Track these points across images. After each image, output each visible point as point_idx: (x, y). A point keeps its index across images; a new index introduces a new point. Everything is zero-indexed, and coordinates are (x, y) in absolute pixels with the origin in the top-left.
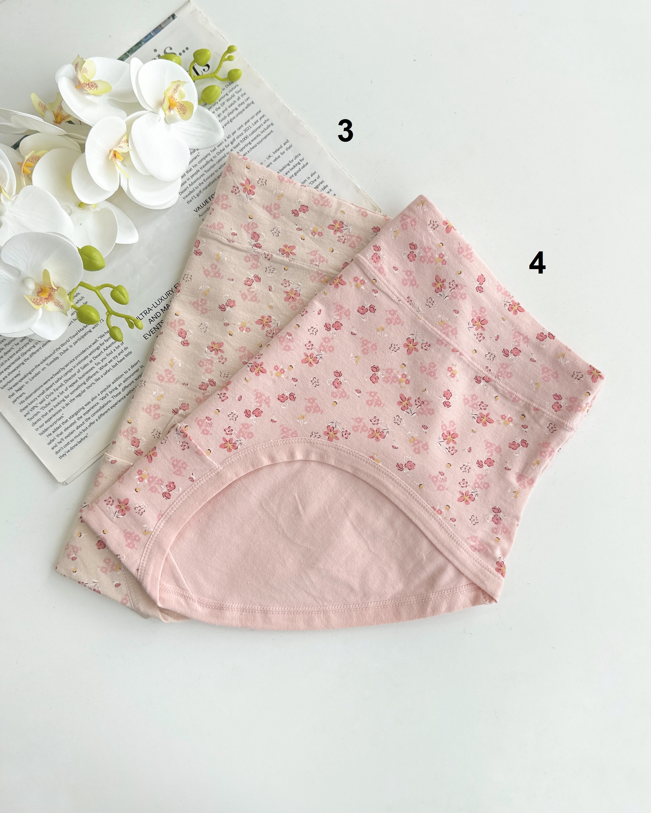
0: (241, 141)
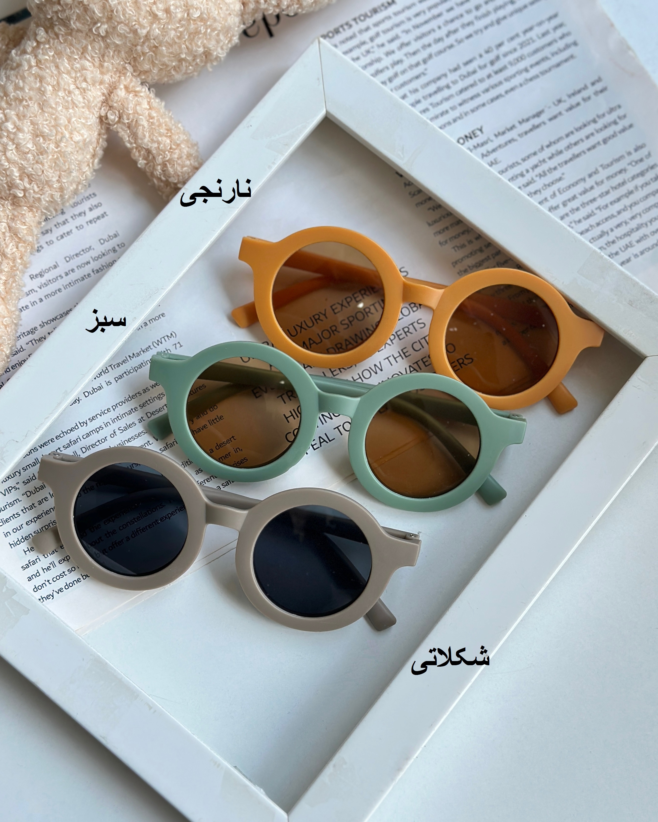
0: (511, 64)
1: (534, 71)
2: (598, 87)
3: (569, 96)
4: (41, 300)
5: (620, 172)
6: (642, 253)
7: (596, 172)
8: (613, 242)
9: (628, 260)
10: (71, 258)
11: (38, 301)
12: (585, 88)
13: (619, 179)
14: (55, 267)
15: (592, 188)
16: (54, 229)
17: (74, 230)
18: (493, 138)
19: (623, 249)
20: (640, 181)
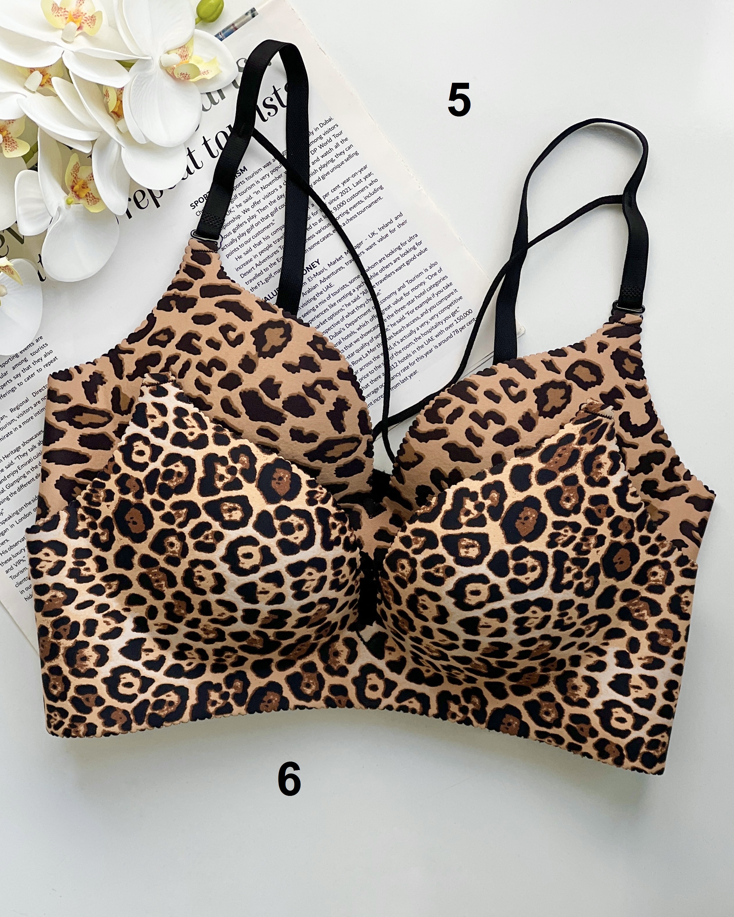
0: (335, 209)
1: (353, 213)
2: (400, 220)
3: (380, 229)
4: (20, 426)
5: (421, 285)
6: (440, 344)
7: (404, 286)
8: (420, 338)
9: (431, 351)
10: (37, 393)
11: (18, 427)
12: (391, 222)
13: (421, 290)
14: (27, 401)
15: (402, 298)
16: (22, 373)
17: (36, 373)
18: (327, 267)
19: (427, 343)
20: (435, 290)
